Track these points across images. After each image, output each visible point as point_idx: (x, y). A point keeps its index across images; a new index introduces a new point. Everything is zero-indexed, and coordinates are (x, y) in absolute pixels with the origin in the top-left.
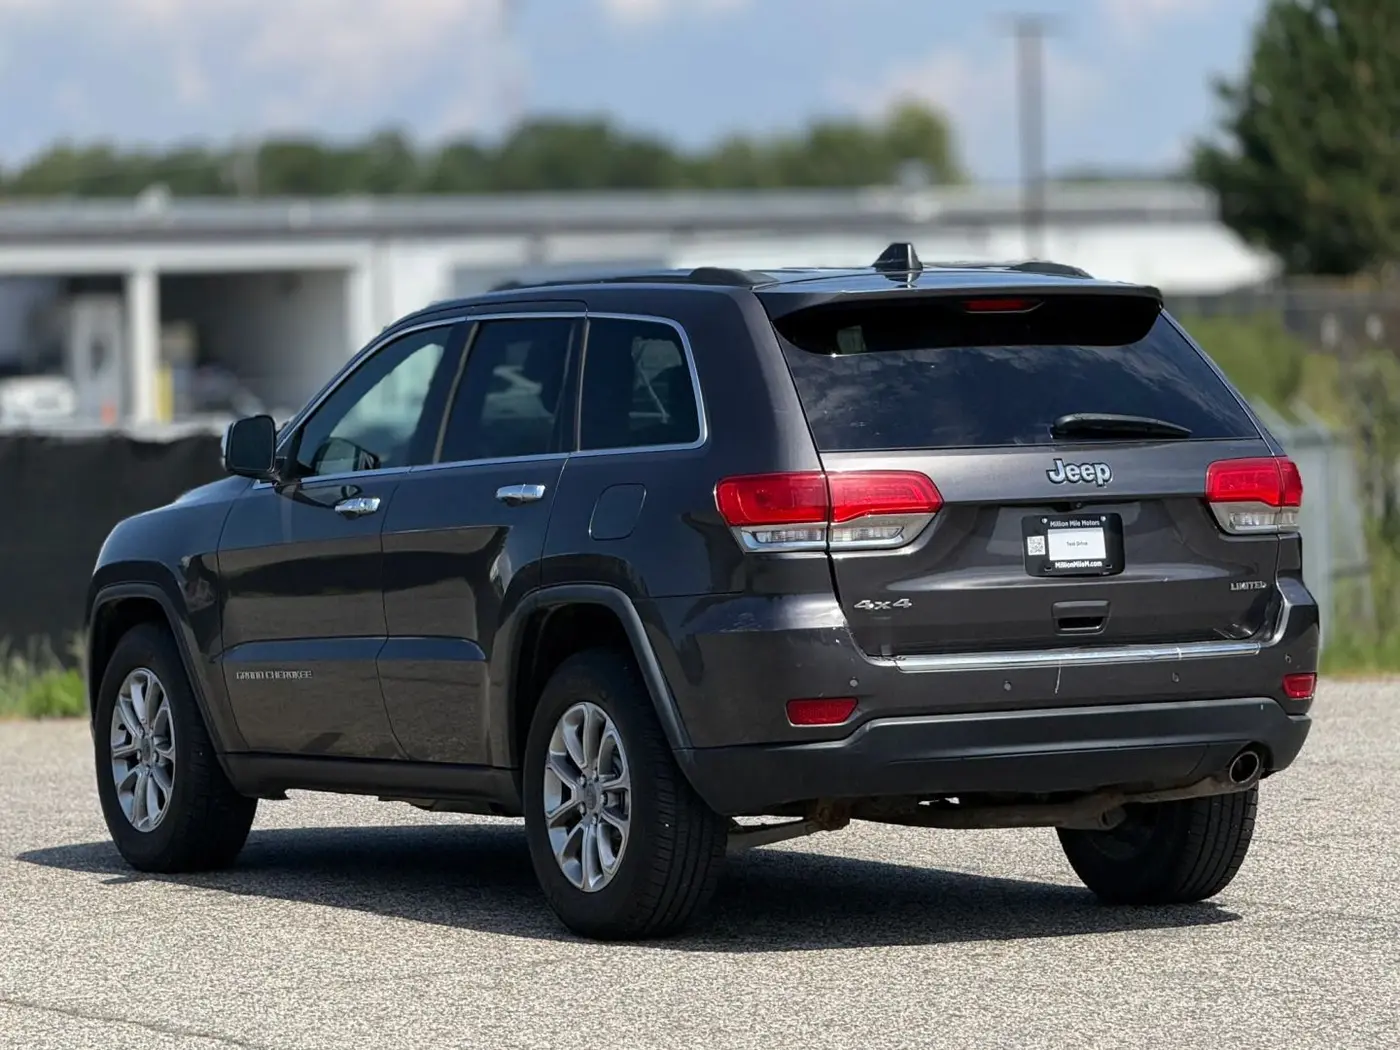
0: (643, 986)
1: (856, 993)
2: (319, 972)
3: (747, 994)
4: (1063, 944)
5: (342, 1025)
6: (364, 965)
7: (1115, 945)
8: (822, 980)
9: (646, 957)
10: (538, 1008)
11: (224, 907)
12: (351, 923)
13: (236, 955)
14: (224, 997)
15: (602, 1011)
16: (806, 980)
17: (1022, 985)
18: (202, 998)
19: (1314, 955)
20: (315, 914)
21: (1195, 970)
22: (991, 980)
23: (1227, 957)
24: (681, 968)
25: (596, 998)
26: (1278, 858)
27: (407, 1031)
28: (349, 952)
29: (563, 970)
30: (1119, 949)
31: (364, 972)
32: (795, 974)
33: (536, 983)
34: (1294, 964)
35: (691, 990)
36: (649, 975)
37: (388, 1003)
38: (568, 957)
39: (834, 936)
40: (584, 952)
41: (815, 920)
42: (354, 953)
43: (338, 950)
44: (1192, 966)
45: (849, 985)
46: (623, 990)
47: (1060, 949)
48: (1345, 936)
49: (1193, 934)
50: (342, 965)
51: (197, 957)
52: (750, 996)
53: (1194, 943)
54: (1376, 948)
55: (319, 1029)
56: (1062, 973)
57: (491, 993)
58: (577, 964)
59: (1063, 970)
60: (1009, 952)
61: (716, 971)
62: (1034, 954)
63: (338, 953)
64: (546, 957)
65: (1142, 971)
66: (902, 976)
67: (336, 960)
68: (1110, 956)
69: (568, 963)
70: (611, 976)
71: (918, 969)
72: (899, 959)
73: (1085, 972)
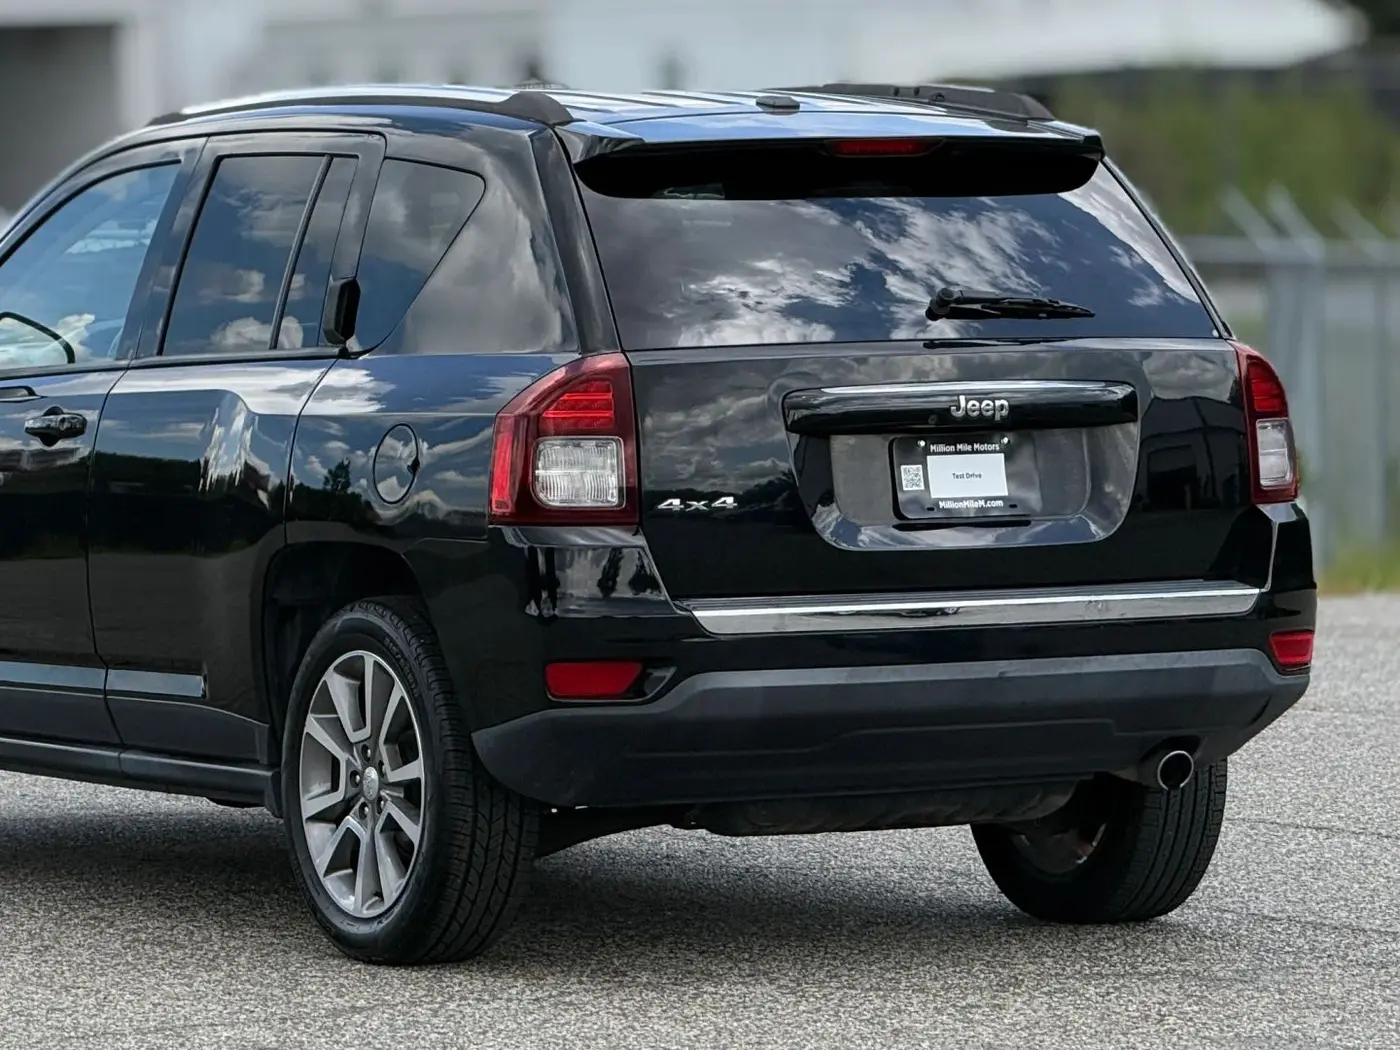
2: (28, 1022)
6: (94, 1011)
7: (1168, 994)
9: (495, 1005)
16: (723, 1042)
20: (30, 933)
24: (545, 1021)
26: (1393, 861)
28: (73, 991)
29: (375, 1024)
30: (1173, 998)
31: (92, 1022)
32: (708, 1033)
33: (337, 1042)
36: (500, 1031)
39: (765, 974)
40: (407, 994)
41: (738, 949)
42: (80, 992)
43: (57, 988)
44: (1279, 1027)
47: (1088, 999)
49: (1277, 977)
50: (62, 1010)
53: (1281, 992)
58: (397, 1014)
59: (1092, 1031)
60: (1015, 1001)
61: (596, 1027)
62: (1051, 1006)
63: (57, 993)
64: (353, 1002)
65: (1207, 1034)
66: (862, 1038)
67: (53, 1002)
68: (1160, 1010)
69: (383, 1012)
70: (444, 1033)
71: (883, 1028)
72: (857, 1011)
73: (1124, 1034)
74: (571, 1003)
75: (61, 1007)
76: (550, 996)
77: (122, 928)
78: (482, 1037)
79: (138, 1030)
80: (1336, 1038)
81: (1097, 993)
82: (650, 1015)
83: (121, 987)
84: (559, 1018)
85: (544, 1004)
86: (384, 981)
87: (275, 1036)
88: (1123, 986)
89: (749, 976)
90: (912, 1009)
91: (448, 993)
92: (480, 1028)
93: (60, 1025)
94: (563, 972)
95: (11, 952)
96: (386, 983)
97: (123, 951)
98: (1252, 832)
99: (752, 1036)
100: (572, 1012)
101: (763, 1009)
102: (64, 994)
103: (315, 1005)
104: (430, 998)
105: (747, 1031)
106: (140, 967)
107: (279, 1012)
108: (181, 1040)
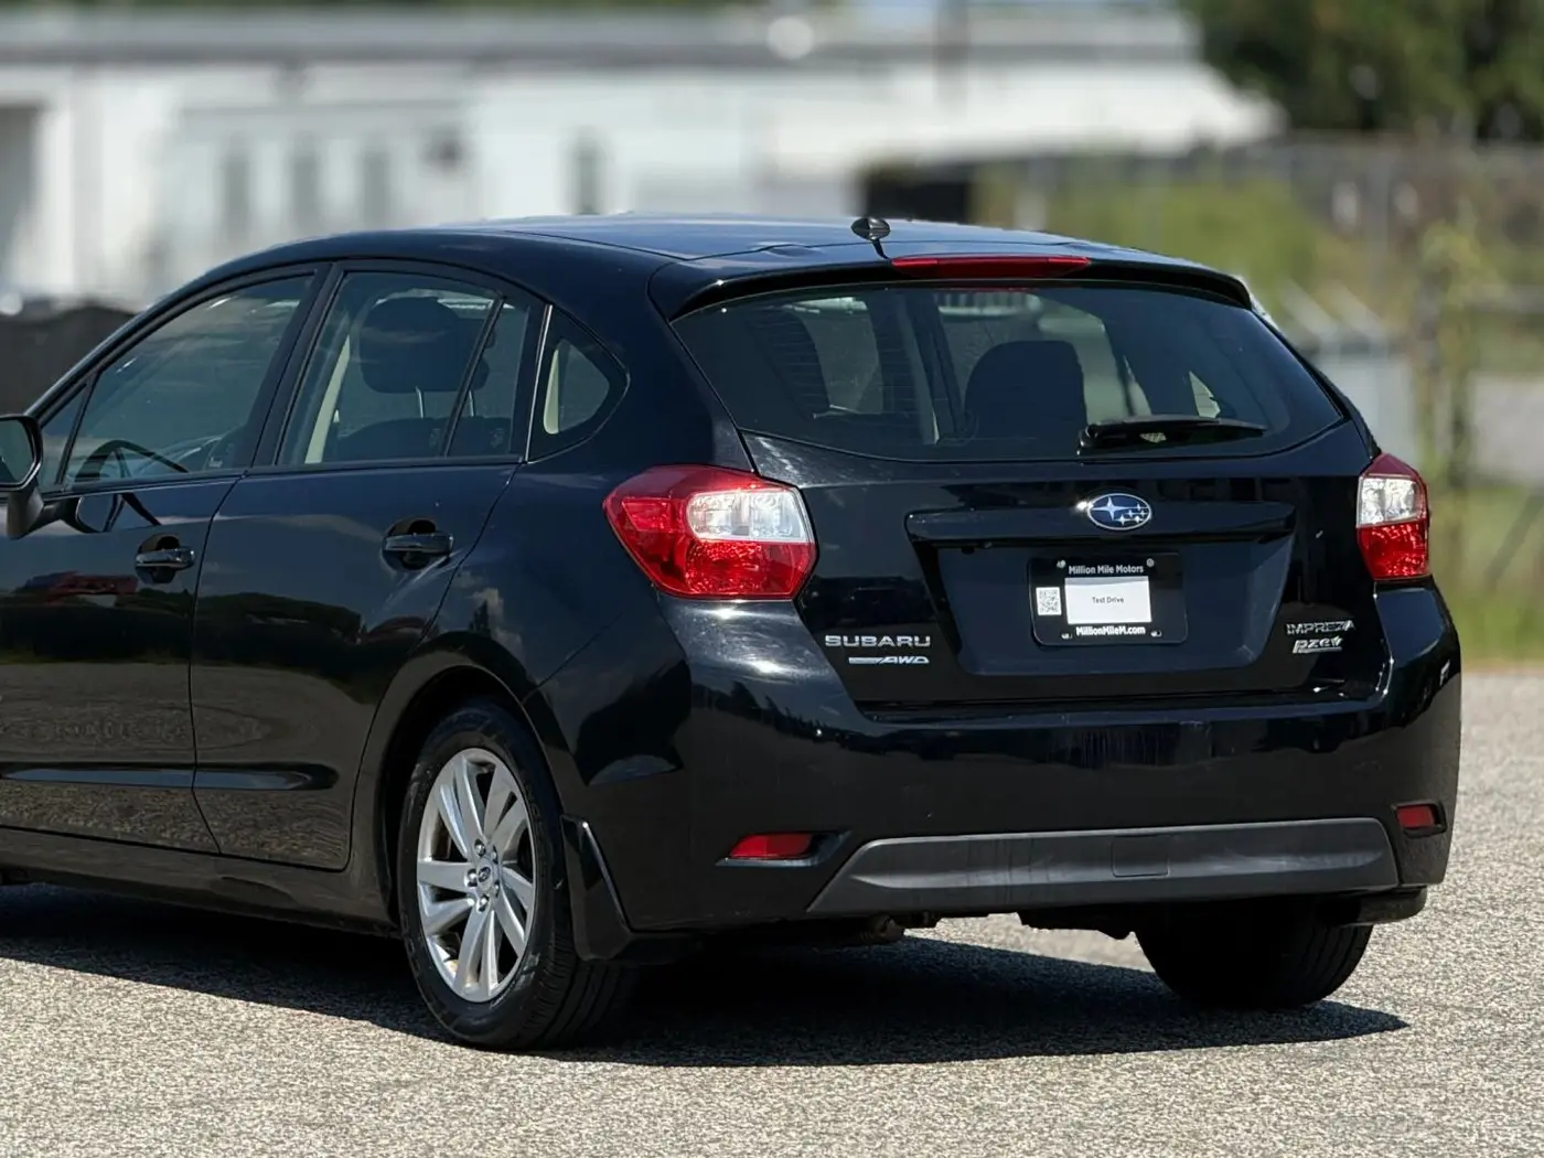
0: (550, 1126)
2: (55, 1095)
3: (712, 1141)
4: (1176, 1068)
6: (122, 1084)
8: (823, 1121)
9: (548, 1079)
12: (98, 1015)
16: (797, 1119)
17: (1127, 1133)
22: (1081, 1126)
24: (603, 1097)
25: (481, 1145)
28: (98, 1063)
29: (425, 1099)
30: (1263, 1076)
31: (123, 1095)
32: (779, 1110)
33: (387, 1118)
35: (625, 1134)
36: (558, 1107)
37: (164, 1147)
38: (431, 1077)
40: (453, 1068)
42: (106, 1063)
43: (81, 1059)
46: (520, 1131)
47: (1174, 1077)
50: (87, 1082)
52: (717, 1145)
53: (1374, 1070)
56: (1185, 1115)
57: (319, 1131)
58: (446, 1088)
59: (1185, 1110)
60: (1097, 1078)
61: (658, 1103)
62: (1136, 1084)
63: (81, 1064)
64: (396, 1076)
65: (1307, 1113)
66: (943, 1116)
67: (78, 1075)
68: (1252, 1089)
69: (431, 1086)
70: (500, 1109)
71: (965, 1106)
72: (932, 1088)
73: (1220, 1113)
74: (628, 1078)
75: (87, 1079)
77: (141, 997)
78: (539, 1113)
79: (173, 1104)
80: (1444, 1118)
81: (1182, 1071)
82: (714, 1090)
83: (148, 1059)
84: (619, 1093)
85: (601, 1079)
86: (427, 1054)
87: (319, 1111)
88: (1207, 1063)
89: (811, 1050)
90: (990, 1086)
91: (496, 1067)
92: (537, 1103)
93: (88, 1098)
95: (26, 1021)
96: (429, 1056)
97: (145, 1021)
99: (826, 1114)
100: (631, 1086)
101: (832, 1086)
102: (89, 1066)
103: (357, 1078)
104: (478, 1073)
105: (820, 1108)
106: (166, 1038)
107: (320, 1085)
108: (219, 1115)
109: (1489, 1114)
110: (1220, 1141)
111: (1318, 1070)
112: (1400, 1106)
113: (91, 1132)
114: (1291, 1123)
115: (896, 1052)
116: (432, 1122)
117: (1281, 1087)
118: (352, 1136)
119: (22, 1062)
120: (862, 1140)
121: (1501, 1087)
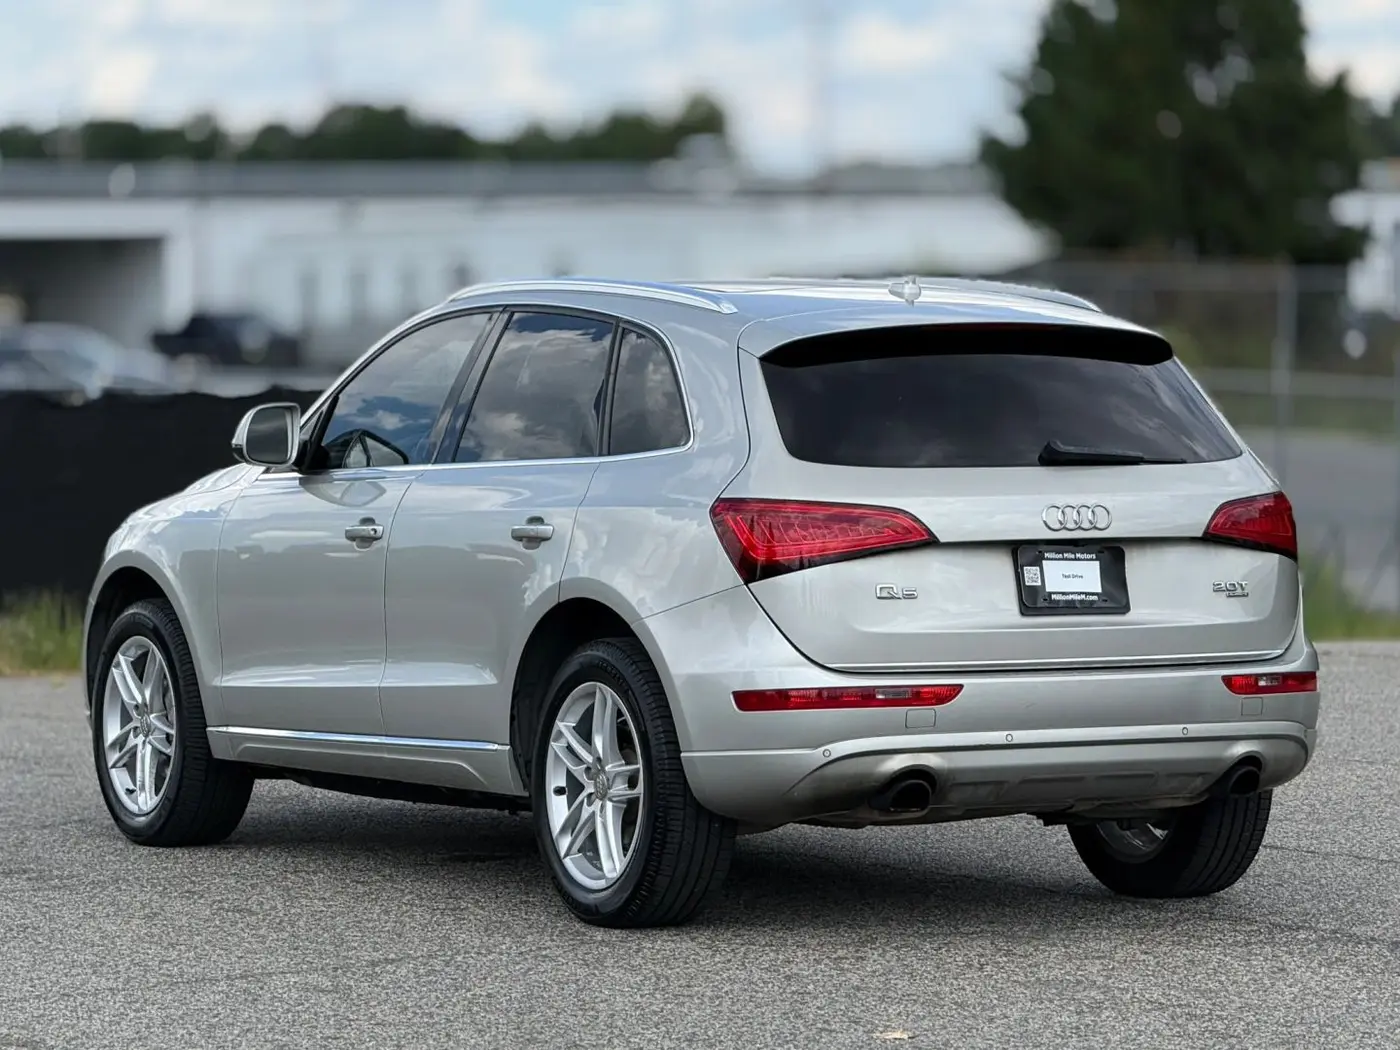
0: (490, 991)
1: (717, 1003)
2: (146, 971)
3: (602, 1002)
5: (170, 1034)
6: (194, 963)
7: (983, 949)
8: (680, 986)
10: (379, 1015)
11: (46, 893)
13: (58, 949)
14: (45, 999)
15: (448, 1020)
16: (662, 985)
17: (891, 994)
18: (21, 1000)
19: (1192, 962)
21: (1071, 978)
22: (858, 989)
23: (1102, 963)
24: (529, 969)
25: (441, 1006)
27: (241, 1042)
28: (178, 947)
29: (404, 972)
30: (988, 952)
31: (193, 971)
32: (650, 979)
33: (377, 986)
34: (1174, 973)
35: (542, 997)
36: (497, 977)
37: (220, 1008)
38: (409, 955)
42: (183, 947)
43: (165, 945)
44: (1068, 973)
45: (709, 993)
47: (926, 952)
48: (1221, 939)
51: (17, 952)
52: (605, 1005)
53: (1064, 946)
54: (1256, 955)
55: (146, 1038)
56: (931, 980)
57: (329, 996)
58: (419, 964)
59: (932, 977)
60: (873, 954)
61: (567, 974)
62: (899, 958)
63: (165, 948)
64: (385, 955)
65: (1016, 978)
66: (764, 983)
67: (163, 956)
68: (979, 961)
69: (409, 963)
70: (456, 979)
71: (779, 974)
72: (758, 962)
73: (956, 979)
74: (546, 956)
75: (169, 959)
76: (531, 950)
78: (483, 981)
79: (228, 977)
80: (1110, 981)
81: (932, 948)
82: (605, 964)
83: (212, 944)
86: (408, 939)
87: (330, 981)
88: (950, 942)
90: (798, 960)
92: (482, 975)
93: (169, 973)
94: (538, 932)
95: (129, 917)
98: (1029, 827)
99: (682, 981)
102: (171, 950)
103: (358, 957)
104: (442, 953)
106: (226, 929)
108: (260, 984)
109: (1142, 978)
110: (954, 999)
111: (1027, 947)
112: (1080, 973)
113: (170, 998)
114: (1004, 986)
115: (736, 936)
116: (408, 989)
117: (1000, 960)
118: (352, 1000)
119: (124, 947)
120: (706, 1000)
121: (1152, 958)
